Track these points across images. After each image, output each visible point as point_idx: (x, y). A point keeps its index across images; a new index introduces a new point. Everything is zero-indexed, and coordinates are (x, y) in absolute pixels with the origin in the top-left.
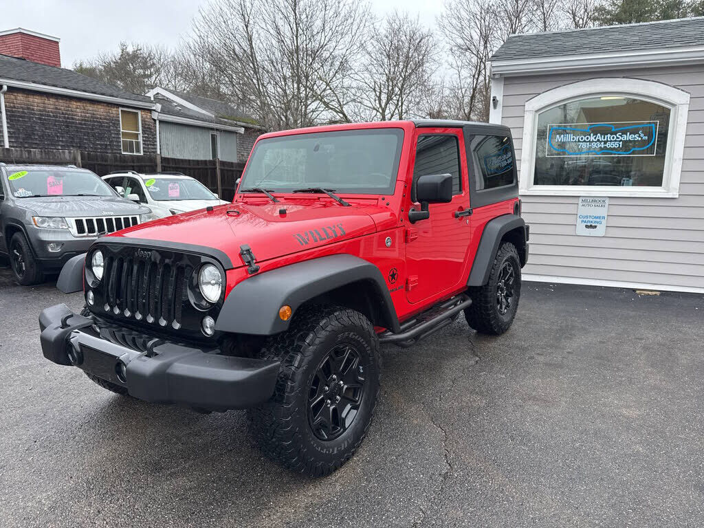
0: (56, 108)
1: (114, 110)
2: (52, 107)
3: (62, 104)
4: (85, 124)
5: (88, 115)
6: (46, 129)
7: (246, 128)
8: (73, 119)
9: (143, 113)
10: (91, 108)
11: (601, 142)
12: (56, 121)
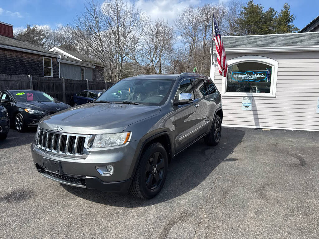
0: (16, 57)
1: (41, 58)
2: (15, 56)
3: (19, 55)
4: (28, 64)
5: (30, 60)
6: (12, 66)
7: (96, 66)
8: (23, 61)
9: (53, 59)
10: (31, 57)
11: (249, 77)
12: (16, 62)
